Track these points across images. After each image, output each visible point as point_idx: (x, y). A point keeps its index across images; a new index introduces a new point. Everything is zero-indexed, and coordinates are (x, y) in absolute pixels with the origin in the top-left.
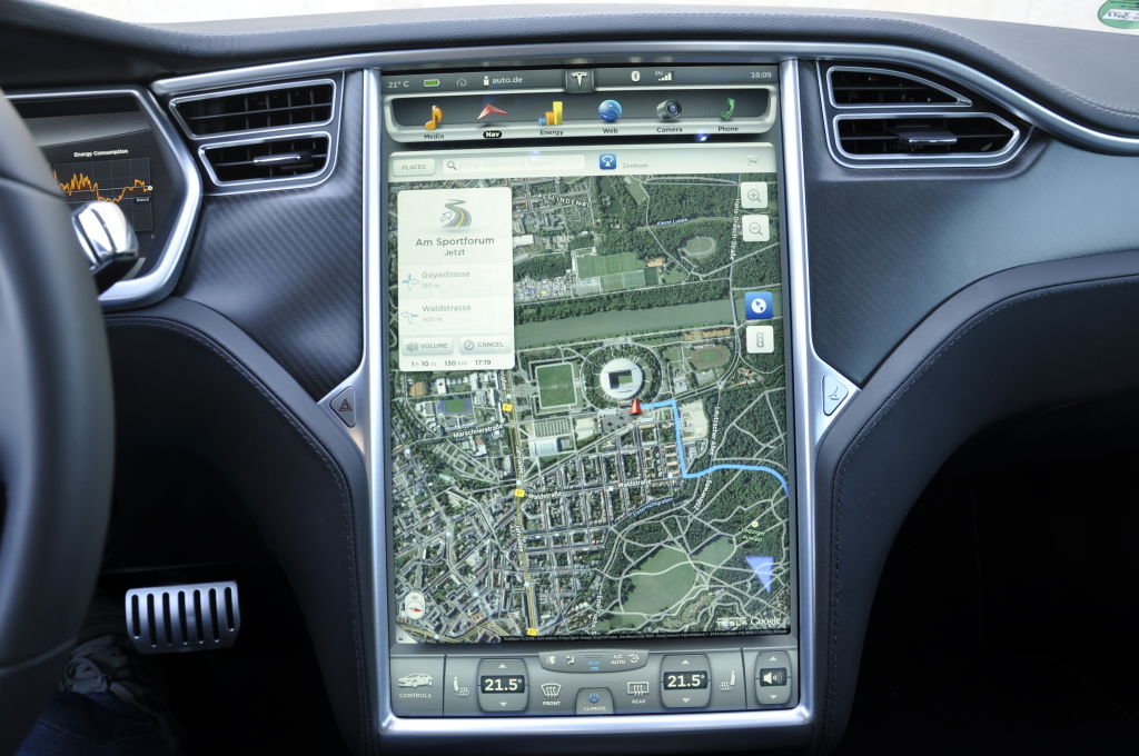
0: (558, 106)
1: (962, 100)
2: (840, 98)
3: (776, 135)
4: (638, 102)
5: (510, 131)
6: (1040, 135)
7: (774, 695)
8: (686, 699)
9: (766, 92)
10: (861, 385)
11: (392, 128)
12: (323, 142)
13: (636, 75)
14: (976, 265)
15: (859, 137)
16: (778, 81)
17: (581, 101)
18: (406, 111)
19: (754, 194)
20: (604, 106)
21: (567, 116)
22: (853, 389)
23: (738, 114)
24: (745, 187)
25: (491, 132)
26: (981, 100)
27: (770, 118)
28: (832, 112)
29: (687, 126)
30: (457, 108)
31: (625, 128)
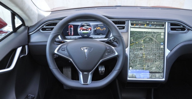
0: (146, 25)
1: (182, 26)
2: (171, 25)
3: (165, 29)
4: (153, 25)
5: (141, 27)
6: (189, 30)
7: (161, 78)
8: (153, 78)
9: (164, 25)
10: (171, 51)
11: (131, 26)
12: (124, 27)
13: (153, 22)
14: (181, 41)
15: (172, 29)
16: (165, 23)
17: (148, 24)
18: (132, 24)
19: (162, 34)
20: (150, 25)
21: (146, 26)
22: (170, 52)
23: (161, 26)
24: (162, 33)
25: (140, 27)
26: (183, 26)
27: (164, 27)
28: (170, 27)
29: (157, 27)
30: (137, 24)
31: (151, 27)
